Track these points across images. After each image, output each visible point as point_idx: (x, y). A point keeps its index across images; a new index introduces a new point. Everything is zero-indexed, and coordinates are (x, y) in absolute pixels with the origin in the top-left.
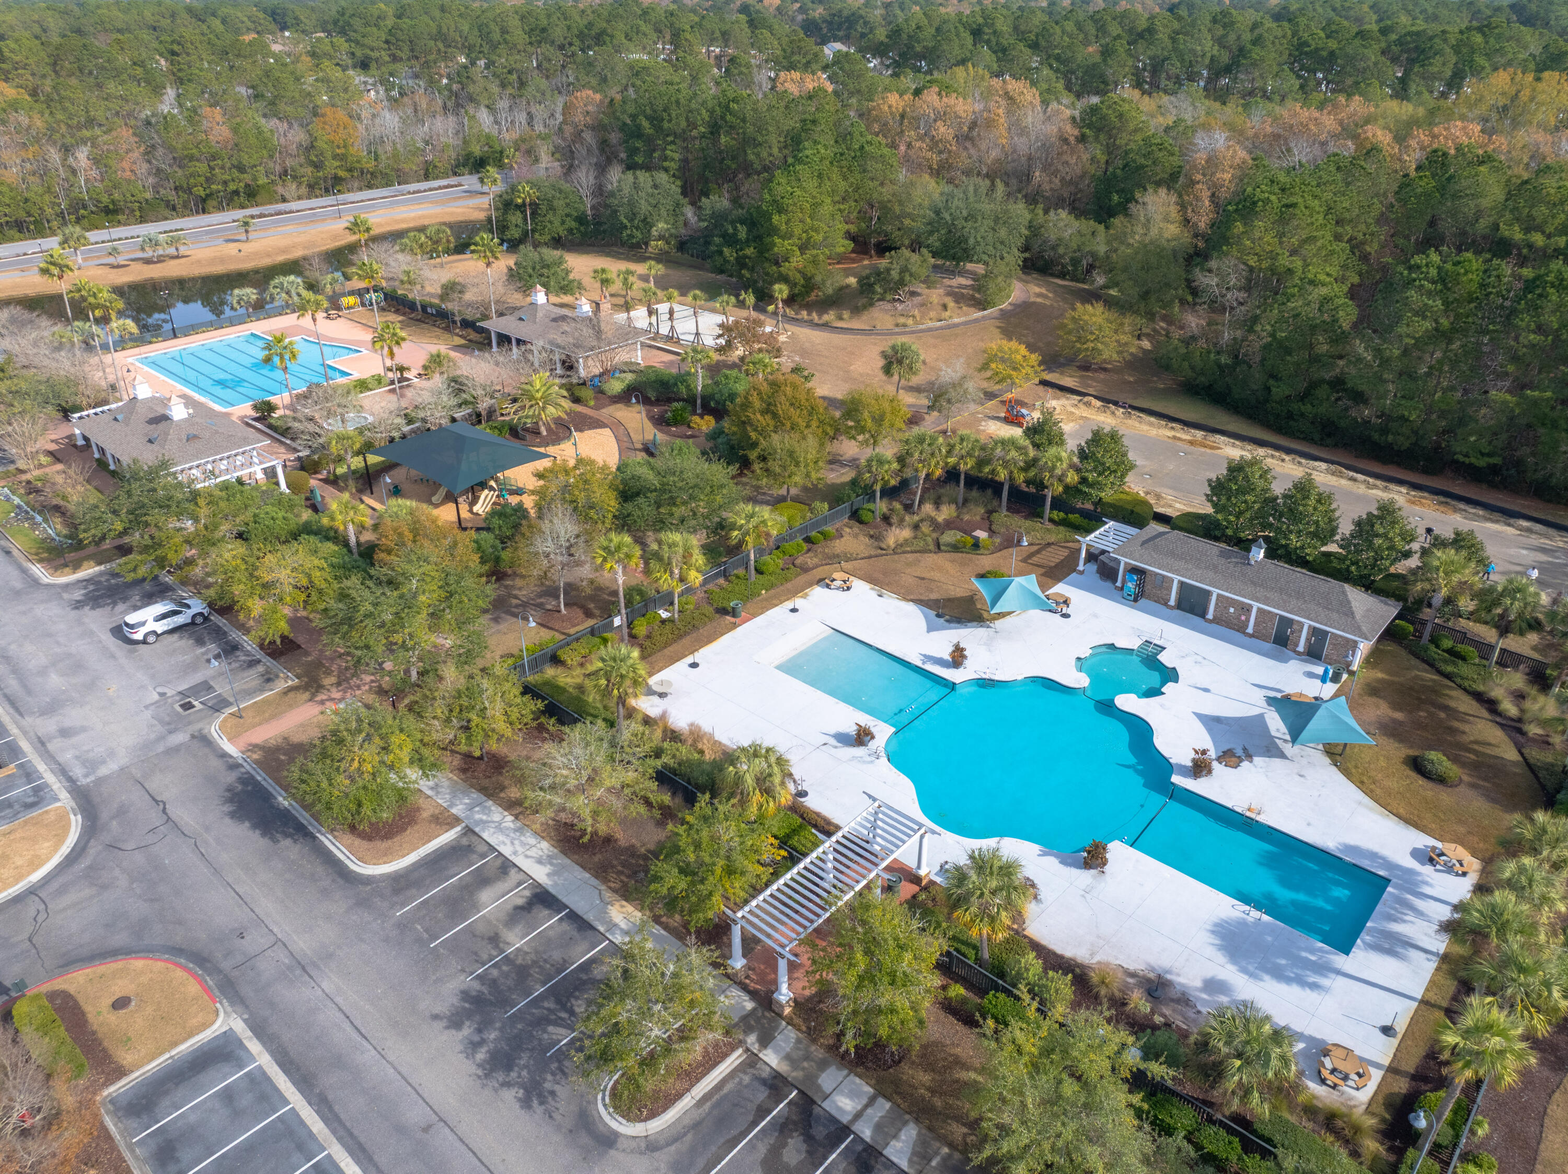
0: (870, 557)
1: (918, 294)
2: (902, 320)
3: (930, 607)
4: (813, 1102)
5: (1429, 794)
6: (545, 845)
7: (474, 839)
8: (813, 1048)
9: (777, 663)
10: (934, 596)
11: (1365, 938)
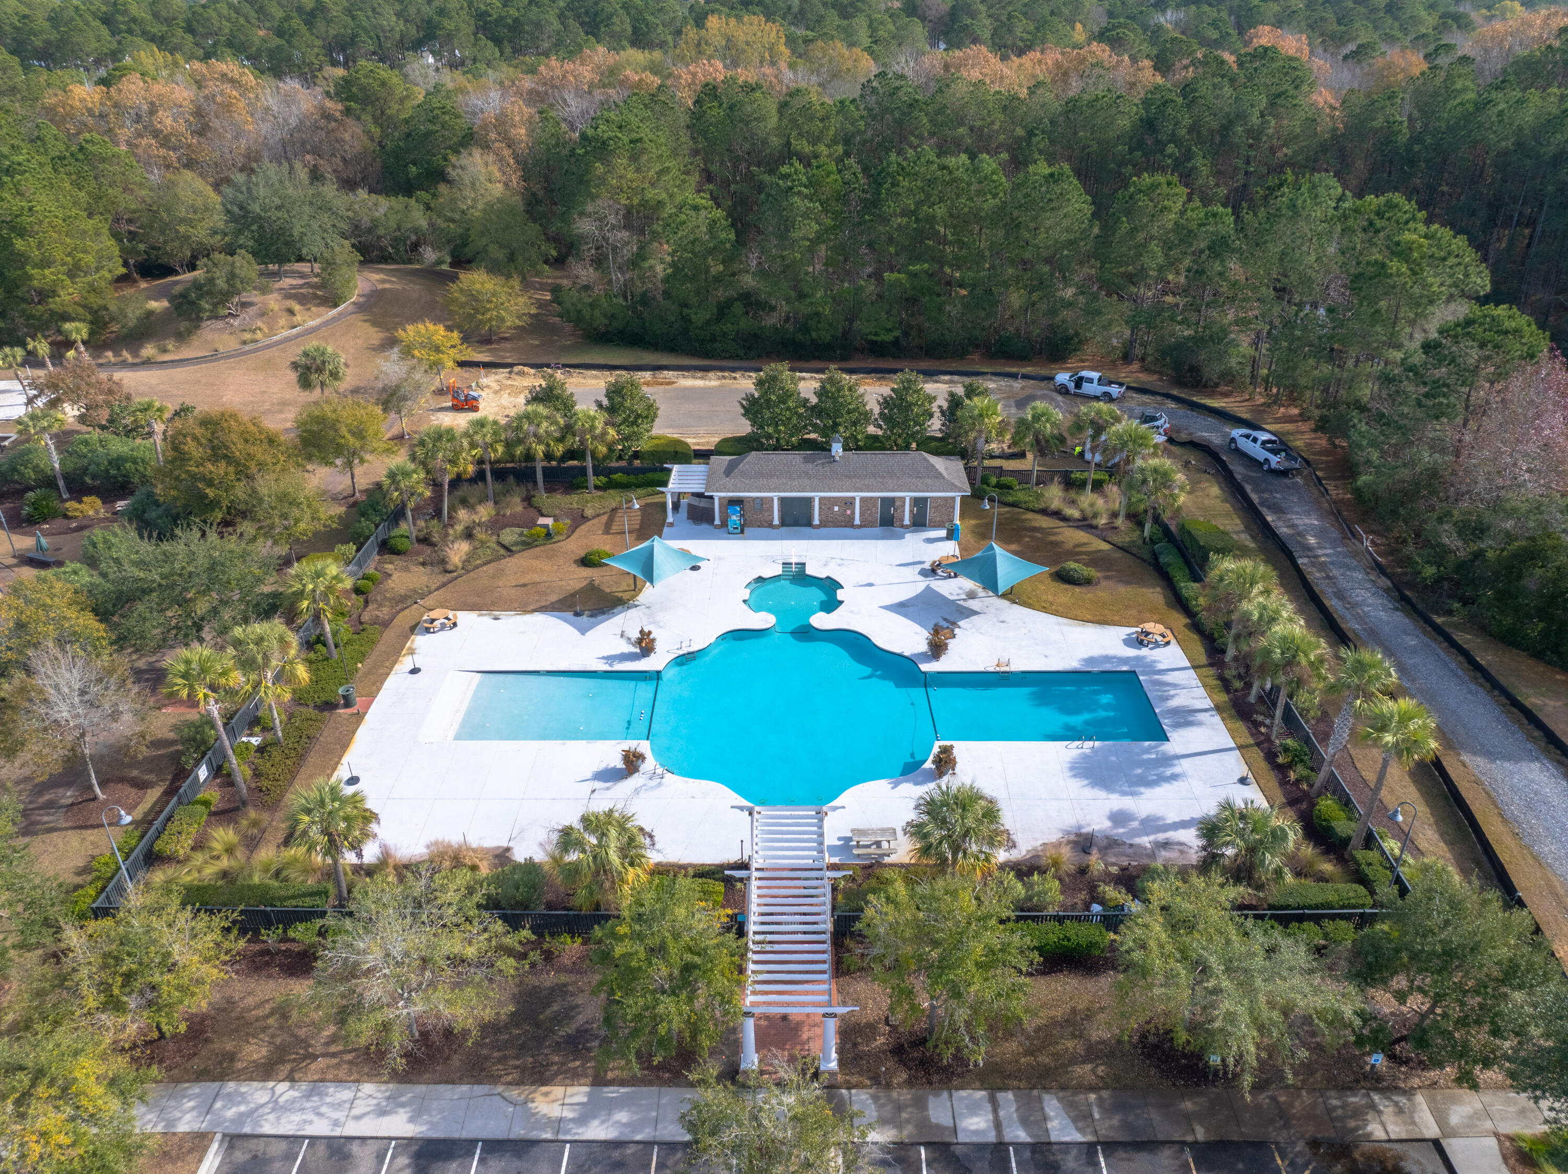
0: (444, 585)
1: (251, 304)
2: (247, 336)
3: (560, 610)
4: (947, 1145)
5: (1090, 596)
6: (368, 1088)
7: (252, 1144)
8: (895, 1094)
9: (451, 734)
10: (554, 598)
11: (1166, 722)
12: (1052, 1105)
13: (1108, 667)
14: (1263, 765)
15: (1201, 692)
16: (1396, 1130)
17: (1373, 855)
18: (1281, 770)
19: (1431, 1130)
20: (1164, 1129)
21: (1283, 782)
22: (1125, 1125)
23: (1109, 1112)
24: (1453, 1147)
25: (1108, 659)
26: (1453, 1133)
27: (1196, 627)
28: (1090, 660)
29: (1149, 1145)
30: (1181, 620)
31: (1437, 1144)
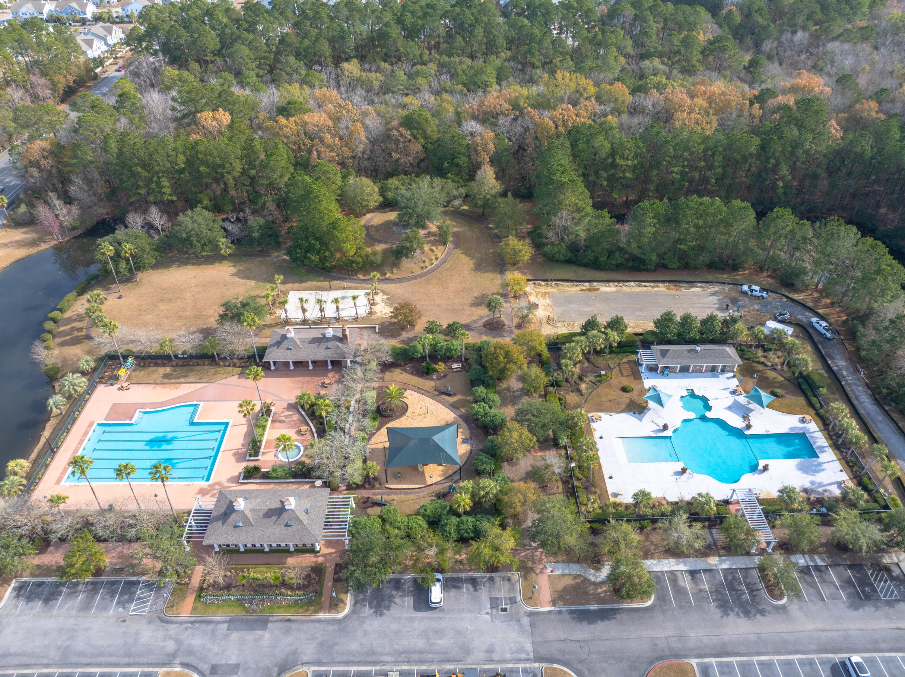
0: (586, 401)
2: (422, 265)
3: (627, 412)
4: (797, 566)
6: (671, 560)
7: (654, 573)
8: (784, 556)
9: (626, 460)
10: (622, 407)
11: (817, 451)
12: (816, 557)
13: (797, 431)
14: (846, 465)
15: (824, 440)
16: (889, 561)
17: (879, 495)
18: (851, 467)
19: (896, 561)
20: (841, 562)
21: (852, 471)
22: (833, 561)
23: (828, 558)
24: (901, 564)
25: (796, 428)
26: (900, 561)
27: (818, 414)
28: (791, 429)
29: (839, 565)
30: (813, 412)
31: (897, 564)
